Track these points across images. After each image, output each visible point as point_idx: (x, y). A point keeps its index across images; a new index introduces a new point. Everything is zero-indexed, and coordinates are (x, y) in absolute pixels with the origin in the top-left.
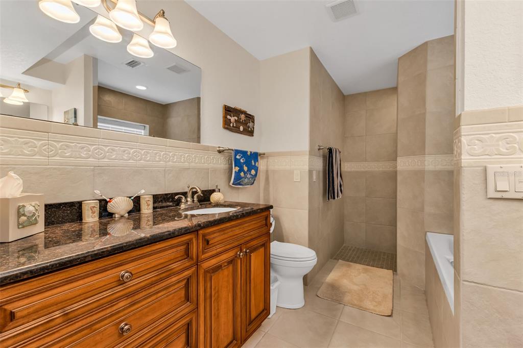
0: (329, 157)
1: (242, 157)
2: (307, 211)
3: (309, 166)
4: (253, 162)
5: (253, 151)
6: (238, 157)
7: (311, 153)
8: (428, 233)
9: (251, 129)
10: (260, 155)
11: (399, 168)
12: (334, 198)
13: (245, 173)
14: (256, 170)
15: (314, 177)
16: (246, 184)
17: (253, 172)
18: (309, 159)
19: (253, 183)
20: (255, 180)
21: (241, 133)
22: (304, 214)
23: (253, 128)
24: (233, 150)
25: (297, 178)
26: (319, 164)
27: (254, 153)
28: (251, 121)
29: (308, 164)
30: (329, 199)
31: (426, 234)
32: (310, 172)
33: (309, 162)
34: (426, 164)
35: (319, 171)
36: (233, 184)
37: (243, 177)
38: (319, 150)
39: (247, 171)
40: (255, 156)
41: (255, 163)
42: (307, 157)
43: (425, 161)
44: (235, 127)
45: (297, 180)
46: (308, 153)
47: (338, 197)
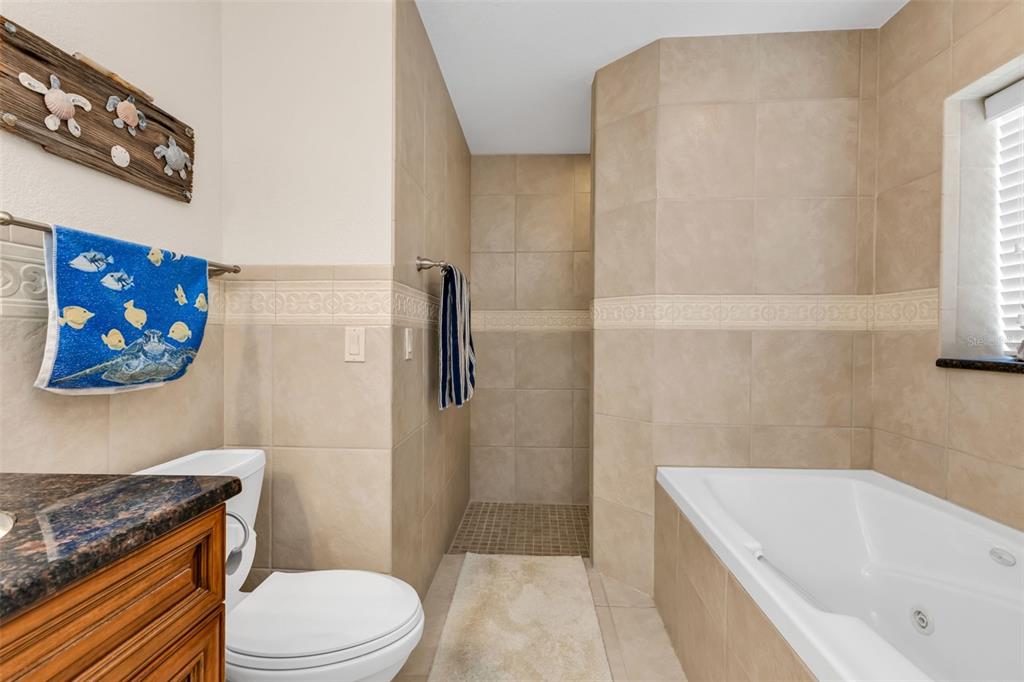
0: (447, 292)
1: (110, 269)
2: (387, 453)
3: (393, 313)
4: (180, 292)
5: (181, 250)
6: (81, 263)
7: (399, 276)
8: (659, 468)
9: (177, 172)
10: (219, 270)
11: (598, 324)
12: (459, 402)
13: (129, 333)
14: (198, 323)
15: (408, 348)
16: (134, 380)
17: (180, 331)
18: (394, 292)
19: (181, 372)
20: (190, 360)
21: (117, 173)
22: (379, 462)
23: (190, 173)
24: (48, 231)
25: (353, 349)
26: (419, 311)
27: (184, 259)
28: (172, 140)
29: (389, 309)
30: (444, 405)
31: (656, 471)
32: (397, 332)
33: (395, 302)
34: (657, 316)
35: (420, 330)
36: (51, 384)
37: (116, 353)
38: (419, 270)
39: (148, 325)
40: (195, 273)
41: (191, 298)
42: (388, 285)
43: (655, 307)
44: (80, 140)
45: (357, 359)
46: (390, 274)
47: (466, 397)
